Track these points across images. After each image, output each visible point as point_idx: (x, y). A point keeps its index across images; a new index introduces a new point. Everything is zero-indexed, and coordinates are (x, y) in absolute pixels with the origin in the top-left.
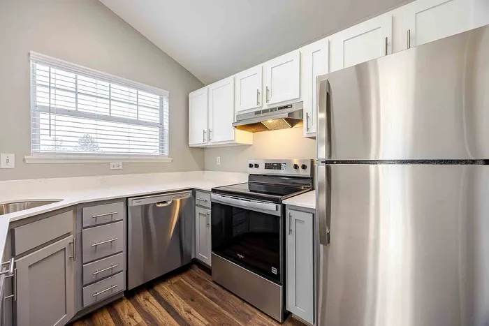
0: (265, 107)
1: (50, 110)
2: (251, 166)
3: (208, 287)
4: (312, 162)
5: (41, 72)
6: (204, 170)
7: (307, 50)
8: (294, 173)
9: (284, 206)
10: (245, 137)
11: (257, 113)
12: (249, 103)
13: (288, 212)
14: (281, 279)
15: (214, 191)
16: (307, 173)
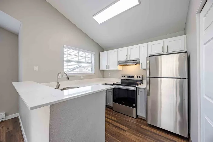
0: (128, 60)
1: (68, 61)
2: (122, 76)
3: (113, 112)
4: (142, 76)
5: (65, 50)
6: (103, 77)
7: (141, 45)
8: (136, 79)
9: (136, 88)
10: (120, 68)
11: (125, 61)
12: (123, 58)
13: (138, 89)
14: (136, 107)
15: (114, 84)
16: (141, 79)
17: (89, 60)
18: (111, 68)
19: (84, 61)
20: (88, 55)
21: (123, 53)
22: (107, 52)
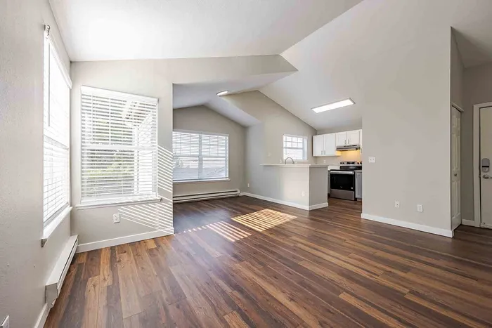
0: (348, 145)
2: (341, 163)
10: (339, 153)
11: (344, 146)
12: (342, 144)
13: (356, 173)
17: (300, 146)
18: (328, 153)
19: (296, 147)
20: (300, 140)
21: (342, 138)
22: (322, 136)
